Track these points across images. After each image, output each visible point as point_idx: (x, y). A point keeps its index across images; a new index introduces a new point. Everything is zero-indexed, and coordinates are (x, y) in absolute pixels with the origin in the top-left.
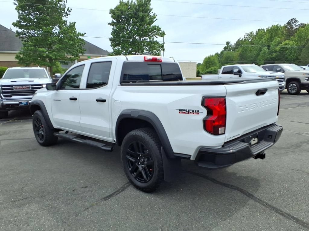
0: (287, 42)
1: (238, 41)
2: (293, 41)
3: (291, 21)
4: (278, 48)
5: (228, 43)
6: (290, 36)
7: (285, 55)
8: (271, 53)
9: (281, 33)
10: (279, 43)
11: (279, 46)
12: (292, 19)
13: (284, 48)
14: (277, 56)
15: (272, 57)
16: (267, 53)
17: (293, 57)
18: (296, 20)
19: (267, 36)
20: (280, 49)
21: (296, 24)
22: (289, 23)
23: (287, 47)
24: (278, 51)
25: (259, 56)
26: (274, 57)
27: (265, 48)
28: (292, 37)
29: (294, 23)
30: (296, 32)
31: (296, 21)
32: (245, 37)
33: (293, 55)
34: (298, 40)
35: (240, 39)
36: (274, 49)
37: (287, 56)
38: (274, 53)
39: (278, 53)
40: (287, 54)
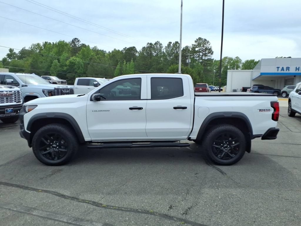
0: (74, 58)
1: (22, 49)
2: (79, 58)
3: (75, 40)
4: (68, 63)
5: (11, 50)
6: (75, 53)
7: (74, 69)
8: (61, 66)
9: (67, 49)
10: (68, 58)
11: (68, 61)
12: (76, 39)
13: (73, 63)
14: (67, 69)
15: (63, 70)
16: (58, 65)
17: (81, 71)
18: (79, 39)
19: (55, 50)
20: (69, 64)
21: (79, 43)
22: (73, 41)
23: (75, 63)
24: (68, 65)
25: (51, 68)
26: (65, 70)
27: (56, 61)
28: (77, 54)
29: (77, 42)
30: (80, 50)
31: (79, 41)
32: (32, 47)
33: (81, 70)
34: (82, 57)
35: (24, 48)
36: (64, 63)
37: (76, 70)
38: (65, 66)
39: (68, 67)
40: (76, 69)
